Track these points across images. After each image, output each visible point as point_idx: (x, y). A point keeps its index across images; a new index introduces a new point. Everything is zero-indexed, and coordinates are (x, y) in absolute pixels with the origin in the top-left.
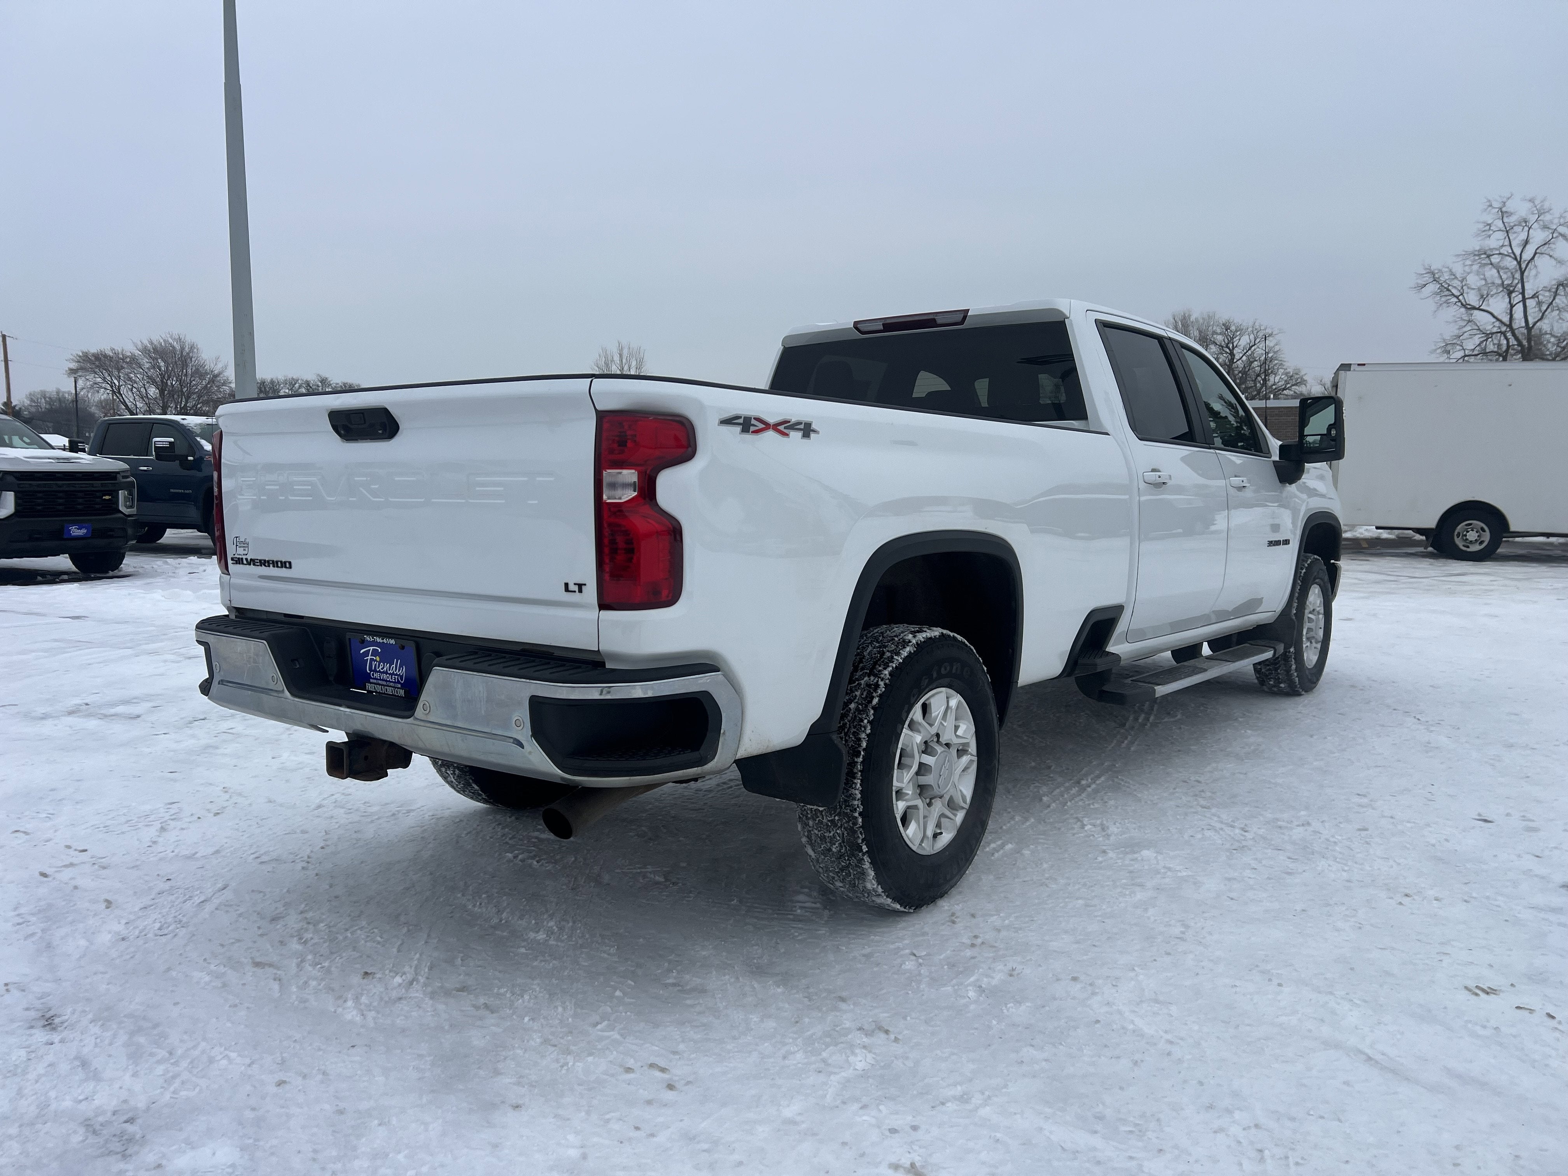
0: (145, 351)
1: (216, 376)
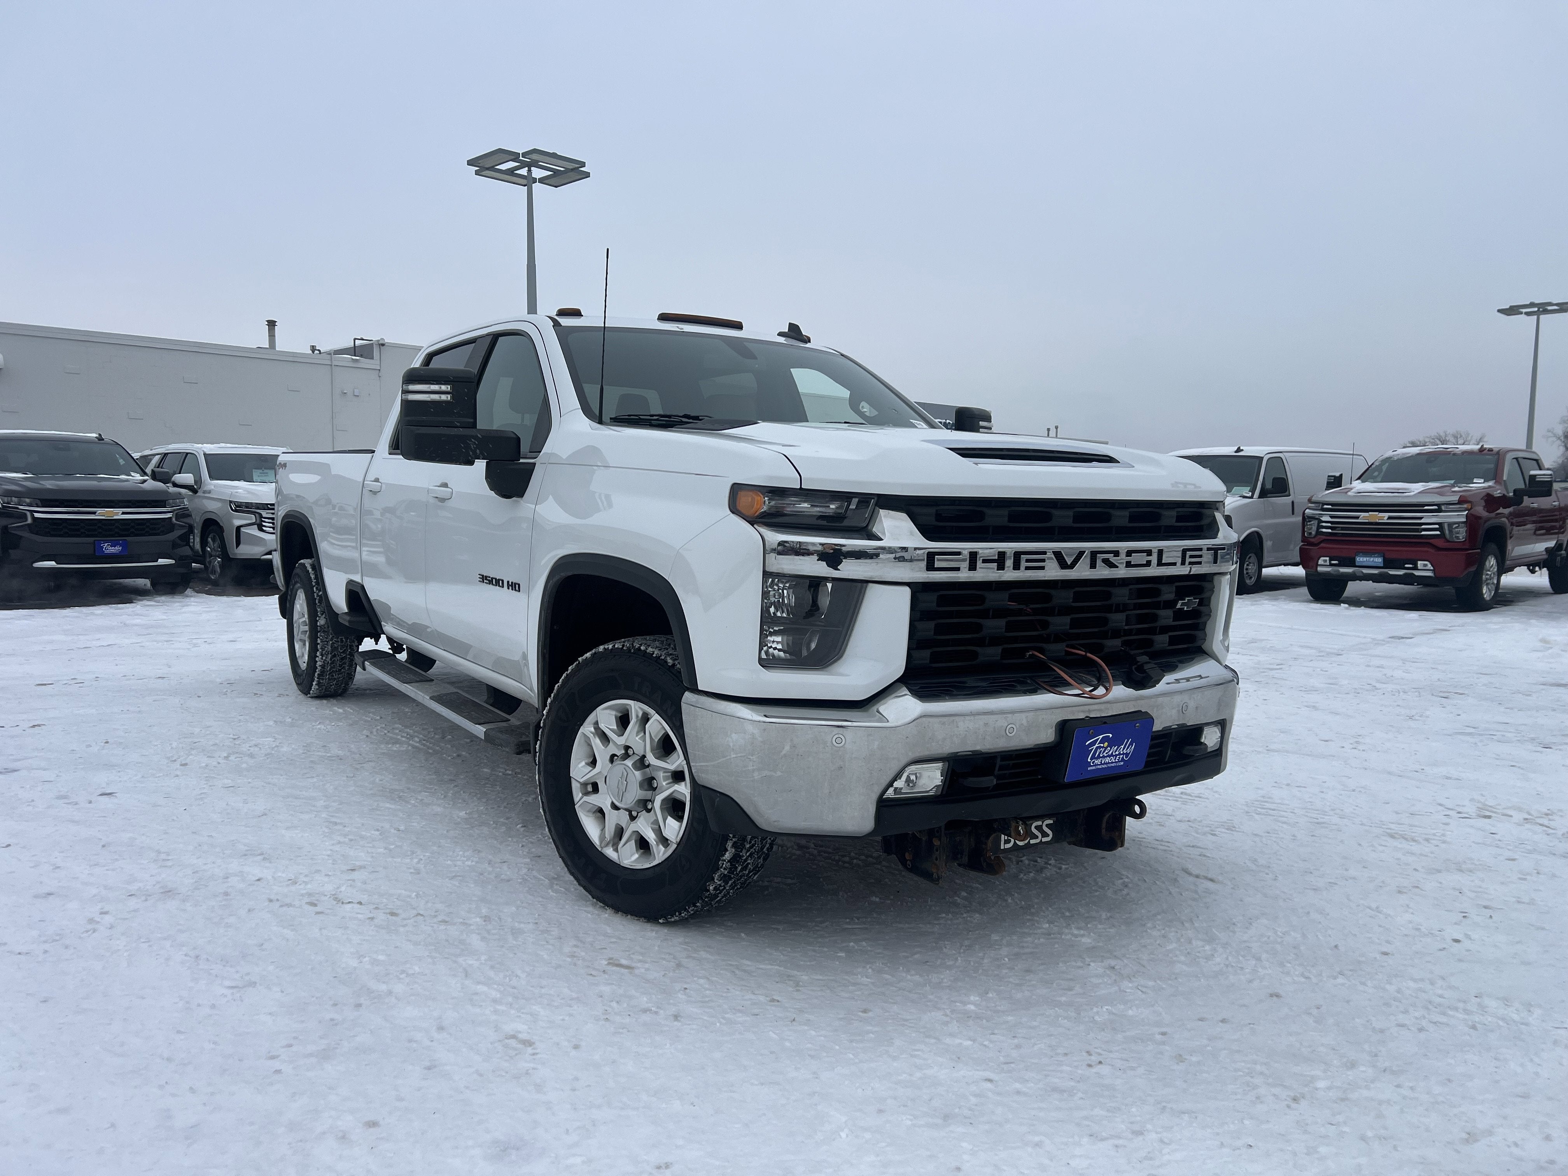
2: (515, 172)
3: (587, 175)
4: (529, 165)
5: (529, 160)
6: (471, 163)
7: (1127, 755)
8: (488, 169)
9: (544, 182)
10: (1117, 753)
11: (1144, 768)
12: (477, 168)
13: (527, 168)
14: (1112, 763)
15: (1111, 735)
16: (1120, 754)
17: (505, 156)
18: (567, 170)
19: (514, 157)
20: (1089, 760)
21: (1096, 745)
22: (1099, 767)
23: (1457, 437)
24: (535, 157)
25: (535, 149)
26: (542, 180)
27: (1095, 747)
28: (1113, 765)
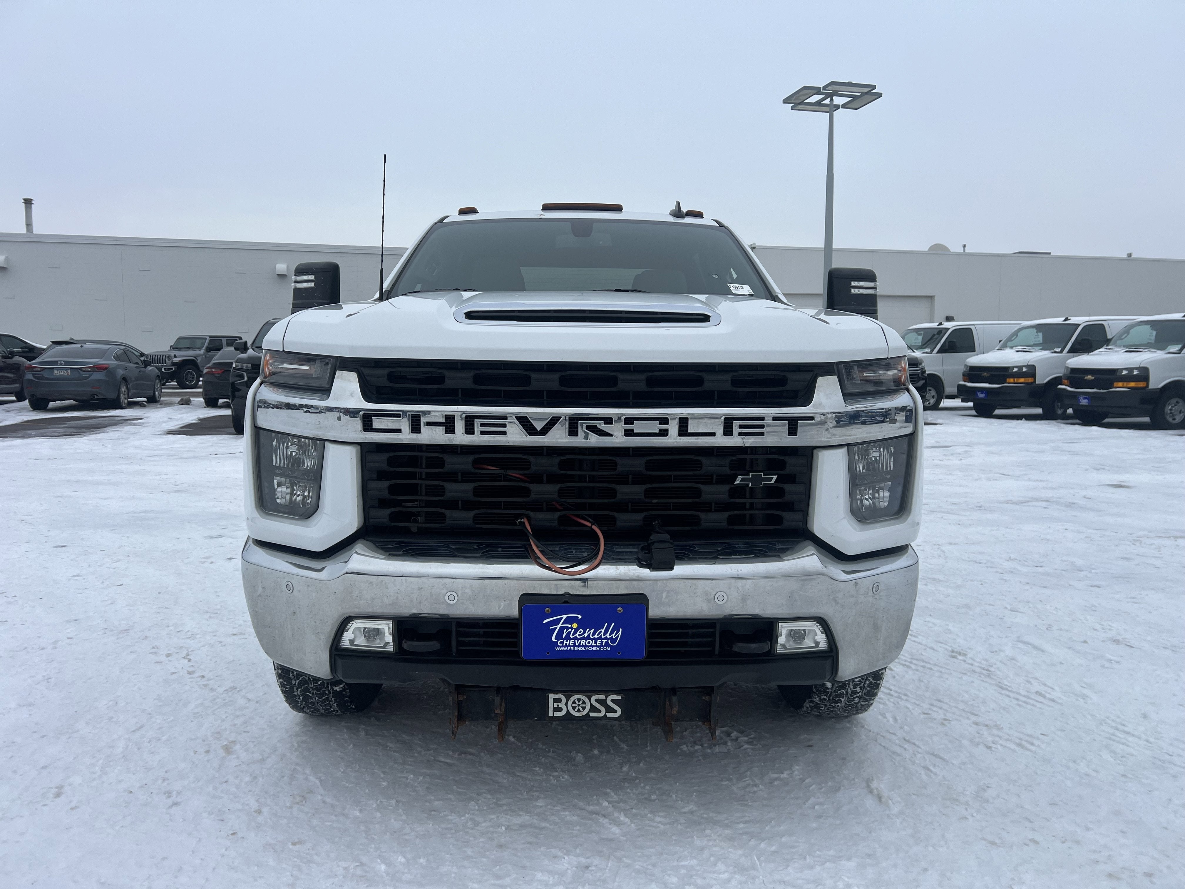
2: (822, 103)
3: (879, 95)
4: (831, 96)
6: (785, 101)
7: (613, 641)
8: (799, 104)
9: (846, 106)
10: (596, 636)
11: (646, 658)
12: (792, 105)
13: (829, 99)
14: (591, 646)
15: (580, 617)
16: (600, 638)
17: (810, 91)
18: (863, 94)
19: (817, 91)
20: (553, 639)
21: (560, 625)
22: (572, 648)
24: (836, 88)
25: (832, 82)
26: (844, 106)
27: (559, 627)
28: (595, 649)
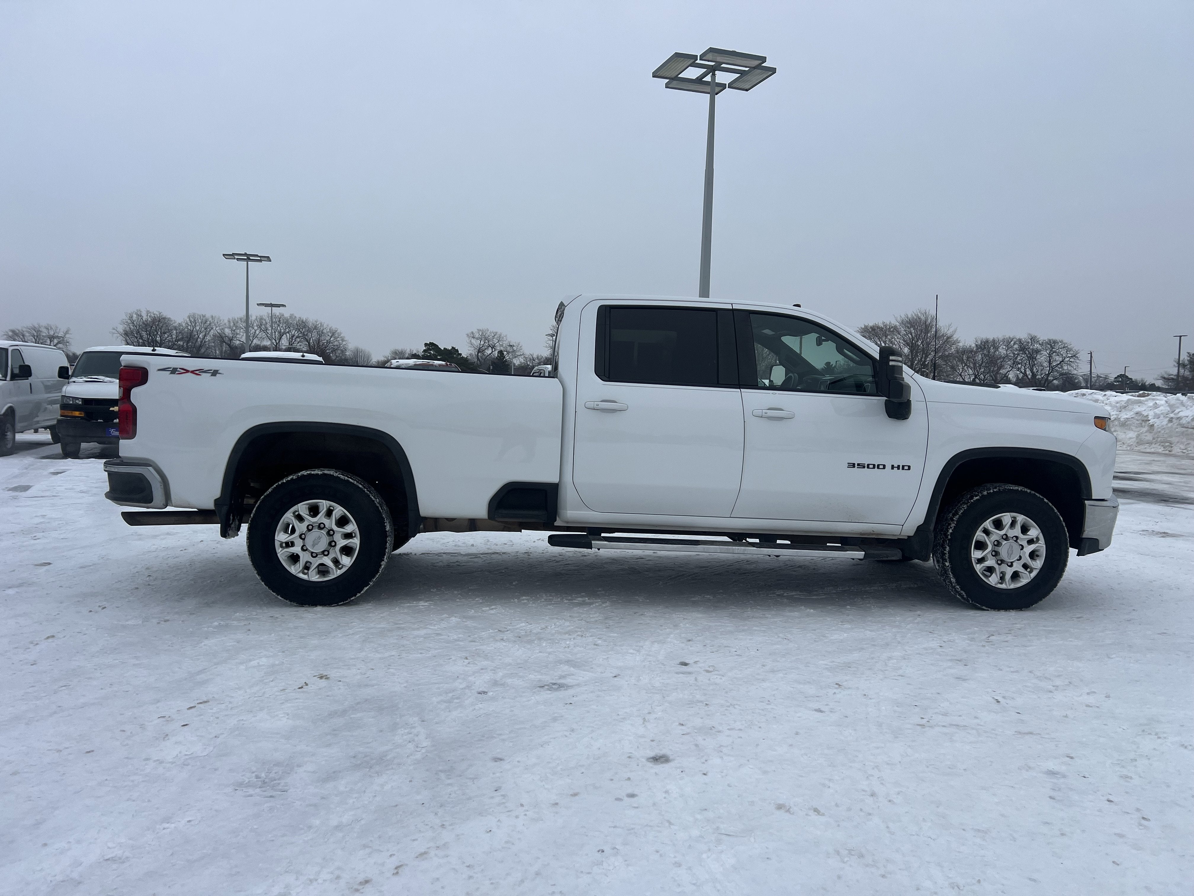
0: (902, 323)
1: (948, 338)
5: (713, 64)
23: (48, 329)
